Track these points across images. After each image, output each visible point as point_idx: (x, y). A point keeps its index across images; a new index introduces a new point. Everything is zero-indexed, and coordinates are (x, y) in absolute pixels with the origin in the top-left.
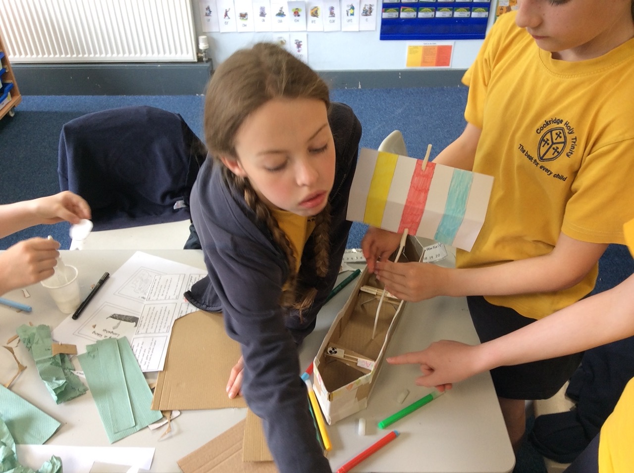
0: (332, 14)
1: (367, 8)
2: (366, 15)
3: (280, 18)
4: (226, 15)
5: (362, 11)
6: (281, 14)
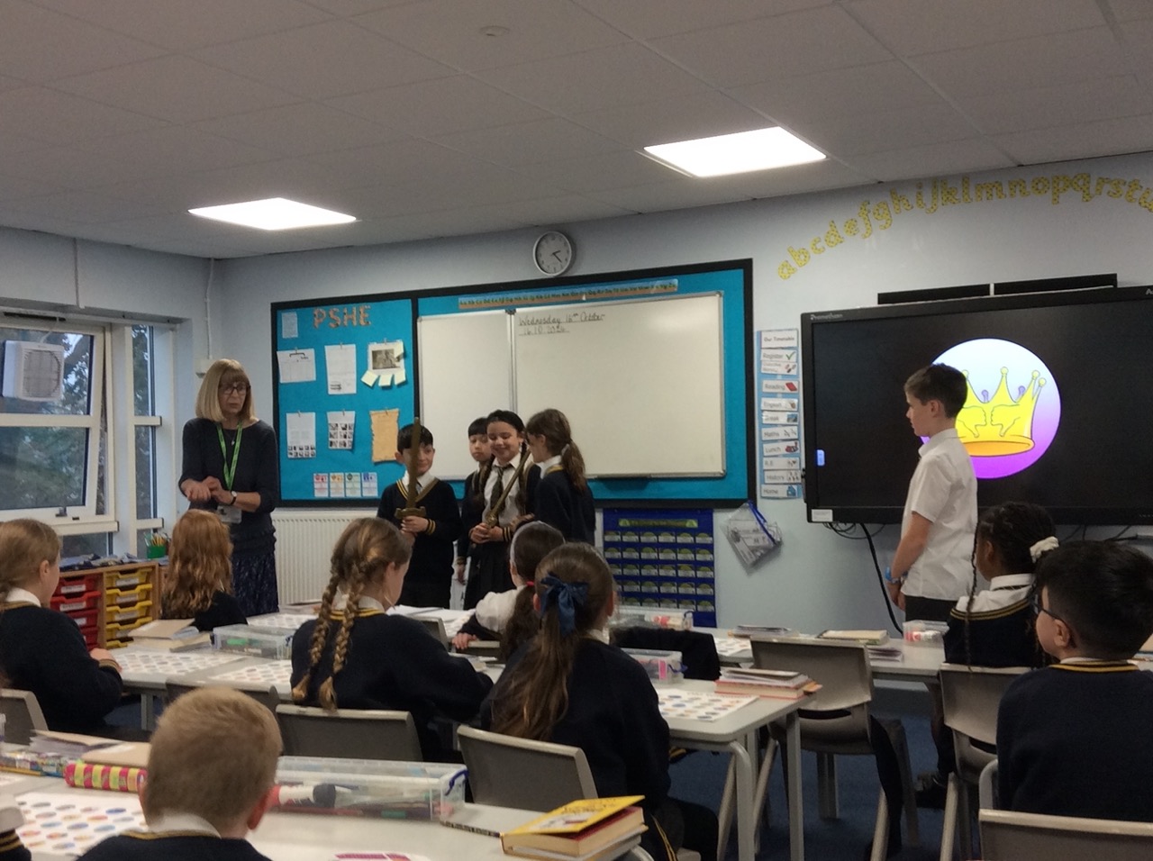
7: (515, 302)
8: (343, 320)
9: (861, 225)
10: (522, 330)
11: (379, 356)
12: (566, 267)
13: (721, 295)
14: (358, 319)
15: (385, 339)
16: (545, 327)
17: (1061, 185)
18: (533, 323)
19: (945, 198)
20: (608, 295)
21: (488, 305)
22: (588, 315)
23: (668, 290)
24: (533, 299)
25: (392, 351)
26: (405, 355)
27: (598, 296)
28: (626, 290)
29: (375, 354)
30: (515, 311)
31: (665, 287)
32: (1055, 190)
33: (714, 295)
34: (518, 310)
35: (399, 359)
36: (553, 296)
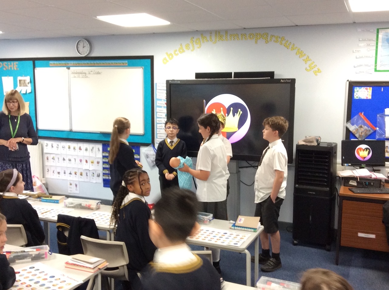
0: (87, 175)
1: (98, 174)
2: (98, 177)
3: (70, 175)
4: (53, 172)
5: (97, 175)
6: (70, 174)
7: (70, 65)
8: (8, 67)
9: (191, 46)
10: (72, 75)
11: (21, 82)
12: (87, 53)
13: (142, 68)
14: (14, 67)
15: (23, 75)
16: (81, 75)
17: (258, 37)
18: (76, 73)
19: (219, 38)
20: (103, 65)
21: (60, 65)
22: (96, 72)
23: (124, 65)
24: (76, 64)
25: (26, 80)
26: (31, 82)
27: (100, 65)
28: (110, 63)
29: (20, 81)
30: (70, 68)
31: (123, 64)
32: (256, 39)
33: (140, 68)
34: (71, 68)
35: (28, 83)
36: (84, 63)
